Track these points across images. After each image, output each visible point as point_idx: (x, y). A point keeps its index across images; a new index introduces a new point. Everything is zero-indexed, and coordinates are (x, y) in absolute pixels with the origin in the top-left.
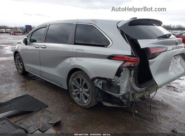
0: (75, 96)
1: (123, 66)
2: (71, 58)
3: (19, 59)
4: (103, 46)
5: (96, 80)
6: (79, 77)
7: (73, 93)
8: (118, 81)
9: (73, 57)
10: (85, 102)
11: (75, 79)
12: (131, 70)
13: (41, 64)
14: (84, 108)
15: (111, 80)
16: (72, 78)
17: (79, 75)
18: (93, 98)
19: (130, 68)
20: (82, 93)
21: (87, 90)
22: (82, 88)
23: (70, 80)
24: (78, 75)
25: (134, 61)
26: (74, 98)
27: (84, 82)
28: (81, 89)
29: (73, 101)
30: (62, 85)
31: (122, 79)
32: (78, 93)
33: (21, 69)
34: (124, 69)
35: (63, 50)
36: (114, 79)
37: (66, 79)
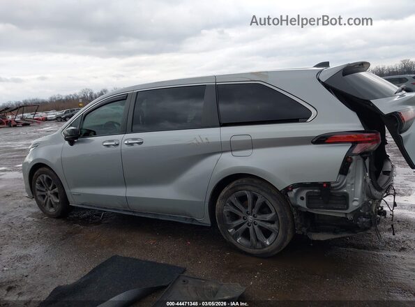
0: (235, 237)
1: (353, 152)
2: (218, 156)
3: (49, 181)
4: (296, 120)
5: (294, 191)
6: (246, 192)
7: (230, 231)
8: (343, 184)
9: (222, 152)
10: (268, 243)
11: (233, 199)
12: (364, 159)
13: (125, 182)
14: (265, 256)
15: (328, 184)
16: (223, 197)
17: (246, 187)
18: (289, 231)
19: (363, 155)
20: (256, 227)
21: (269, 217)
22: (254, 216)
23: (219, 203)
24: (240, 188)
25: (370, 139)
26: (233, 241)
27: (260, 201)
28: (250, 218)
29: (233, 248)
30: (193, 220)
31: (352, 178)
32: (245, 226)
33: (56, 203)
34: (354, 157)
35: (195, 142)
36: (335, 182)
37: (207, 204)
